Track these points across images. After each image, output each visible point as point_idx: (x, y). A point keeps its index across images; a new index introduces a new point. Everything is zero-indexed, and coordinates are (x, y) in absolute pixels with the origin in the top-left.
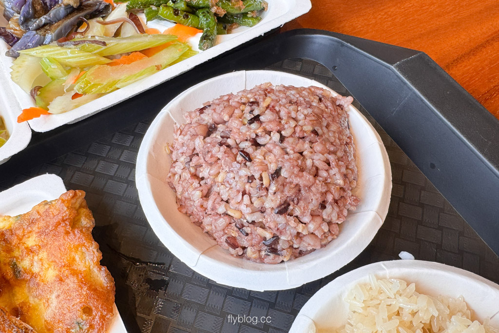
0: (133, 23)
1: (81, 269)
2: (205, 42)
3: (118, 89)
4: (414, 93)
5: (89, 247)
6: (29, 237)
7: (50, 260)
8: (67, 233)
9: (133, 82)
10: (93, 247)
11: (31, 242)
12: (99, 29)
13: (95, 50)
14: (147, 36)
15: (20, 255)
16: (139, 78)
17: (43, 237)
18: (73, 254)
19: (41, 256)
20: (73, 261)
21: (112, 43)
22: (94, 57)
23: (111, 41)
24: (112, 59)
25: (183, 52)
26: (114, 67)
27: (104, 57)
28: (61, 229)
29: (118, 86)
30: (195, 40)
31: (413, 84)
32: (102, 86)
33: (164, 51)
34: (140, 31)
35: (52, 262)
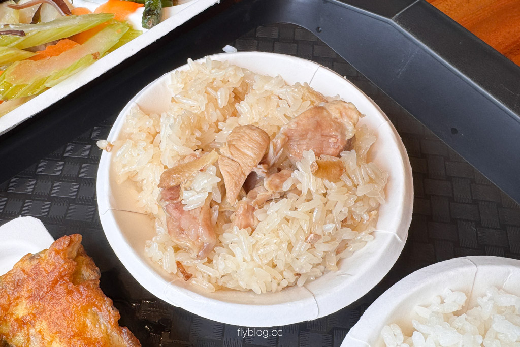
0: (55, 3)
1: (96, 336)
2: (149, 18)
3: (48, 88)
4: (422, 48)
5: (101, 306)
6: (17, 305)
7: (54, 331)
8: (70, 292)
9: (66, 78)
10: (107, 305)
11: (22, 310)
12: (12, 15)
13: (11, 42)
14: (75, 18)
15: (10, 331)
16: (73, 72)
17: (37, 302)
18: (82, 318)
19: (38, 327)
20: (84, 327)
21: (32, 31)
22: (12, 52)
23: (31, 29)
24: (34, 52)
25: (123, 33)
26: (39, 62)
27: (24, 50)
28: (60, 288)
29: (47, 85)
30: (136, 17)
31: (419, 38)
32: (27, 87)
33: (99, 34)
34: (65, 13)
35: (57, 333)
